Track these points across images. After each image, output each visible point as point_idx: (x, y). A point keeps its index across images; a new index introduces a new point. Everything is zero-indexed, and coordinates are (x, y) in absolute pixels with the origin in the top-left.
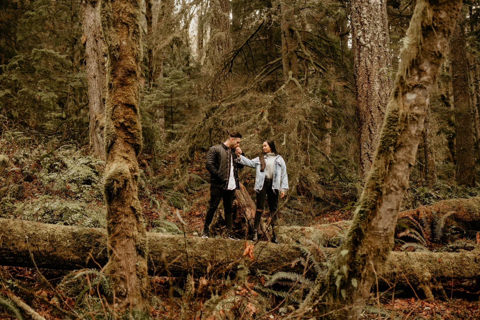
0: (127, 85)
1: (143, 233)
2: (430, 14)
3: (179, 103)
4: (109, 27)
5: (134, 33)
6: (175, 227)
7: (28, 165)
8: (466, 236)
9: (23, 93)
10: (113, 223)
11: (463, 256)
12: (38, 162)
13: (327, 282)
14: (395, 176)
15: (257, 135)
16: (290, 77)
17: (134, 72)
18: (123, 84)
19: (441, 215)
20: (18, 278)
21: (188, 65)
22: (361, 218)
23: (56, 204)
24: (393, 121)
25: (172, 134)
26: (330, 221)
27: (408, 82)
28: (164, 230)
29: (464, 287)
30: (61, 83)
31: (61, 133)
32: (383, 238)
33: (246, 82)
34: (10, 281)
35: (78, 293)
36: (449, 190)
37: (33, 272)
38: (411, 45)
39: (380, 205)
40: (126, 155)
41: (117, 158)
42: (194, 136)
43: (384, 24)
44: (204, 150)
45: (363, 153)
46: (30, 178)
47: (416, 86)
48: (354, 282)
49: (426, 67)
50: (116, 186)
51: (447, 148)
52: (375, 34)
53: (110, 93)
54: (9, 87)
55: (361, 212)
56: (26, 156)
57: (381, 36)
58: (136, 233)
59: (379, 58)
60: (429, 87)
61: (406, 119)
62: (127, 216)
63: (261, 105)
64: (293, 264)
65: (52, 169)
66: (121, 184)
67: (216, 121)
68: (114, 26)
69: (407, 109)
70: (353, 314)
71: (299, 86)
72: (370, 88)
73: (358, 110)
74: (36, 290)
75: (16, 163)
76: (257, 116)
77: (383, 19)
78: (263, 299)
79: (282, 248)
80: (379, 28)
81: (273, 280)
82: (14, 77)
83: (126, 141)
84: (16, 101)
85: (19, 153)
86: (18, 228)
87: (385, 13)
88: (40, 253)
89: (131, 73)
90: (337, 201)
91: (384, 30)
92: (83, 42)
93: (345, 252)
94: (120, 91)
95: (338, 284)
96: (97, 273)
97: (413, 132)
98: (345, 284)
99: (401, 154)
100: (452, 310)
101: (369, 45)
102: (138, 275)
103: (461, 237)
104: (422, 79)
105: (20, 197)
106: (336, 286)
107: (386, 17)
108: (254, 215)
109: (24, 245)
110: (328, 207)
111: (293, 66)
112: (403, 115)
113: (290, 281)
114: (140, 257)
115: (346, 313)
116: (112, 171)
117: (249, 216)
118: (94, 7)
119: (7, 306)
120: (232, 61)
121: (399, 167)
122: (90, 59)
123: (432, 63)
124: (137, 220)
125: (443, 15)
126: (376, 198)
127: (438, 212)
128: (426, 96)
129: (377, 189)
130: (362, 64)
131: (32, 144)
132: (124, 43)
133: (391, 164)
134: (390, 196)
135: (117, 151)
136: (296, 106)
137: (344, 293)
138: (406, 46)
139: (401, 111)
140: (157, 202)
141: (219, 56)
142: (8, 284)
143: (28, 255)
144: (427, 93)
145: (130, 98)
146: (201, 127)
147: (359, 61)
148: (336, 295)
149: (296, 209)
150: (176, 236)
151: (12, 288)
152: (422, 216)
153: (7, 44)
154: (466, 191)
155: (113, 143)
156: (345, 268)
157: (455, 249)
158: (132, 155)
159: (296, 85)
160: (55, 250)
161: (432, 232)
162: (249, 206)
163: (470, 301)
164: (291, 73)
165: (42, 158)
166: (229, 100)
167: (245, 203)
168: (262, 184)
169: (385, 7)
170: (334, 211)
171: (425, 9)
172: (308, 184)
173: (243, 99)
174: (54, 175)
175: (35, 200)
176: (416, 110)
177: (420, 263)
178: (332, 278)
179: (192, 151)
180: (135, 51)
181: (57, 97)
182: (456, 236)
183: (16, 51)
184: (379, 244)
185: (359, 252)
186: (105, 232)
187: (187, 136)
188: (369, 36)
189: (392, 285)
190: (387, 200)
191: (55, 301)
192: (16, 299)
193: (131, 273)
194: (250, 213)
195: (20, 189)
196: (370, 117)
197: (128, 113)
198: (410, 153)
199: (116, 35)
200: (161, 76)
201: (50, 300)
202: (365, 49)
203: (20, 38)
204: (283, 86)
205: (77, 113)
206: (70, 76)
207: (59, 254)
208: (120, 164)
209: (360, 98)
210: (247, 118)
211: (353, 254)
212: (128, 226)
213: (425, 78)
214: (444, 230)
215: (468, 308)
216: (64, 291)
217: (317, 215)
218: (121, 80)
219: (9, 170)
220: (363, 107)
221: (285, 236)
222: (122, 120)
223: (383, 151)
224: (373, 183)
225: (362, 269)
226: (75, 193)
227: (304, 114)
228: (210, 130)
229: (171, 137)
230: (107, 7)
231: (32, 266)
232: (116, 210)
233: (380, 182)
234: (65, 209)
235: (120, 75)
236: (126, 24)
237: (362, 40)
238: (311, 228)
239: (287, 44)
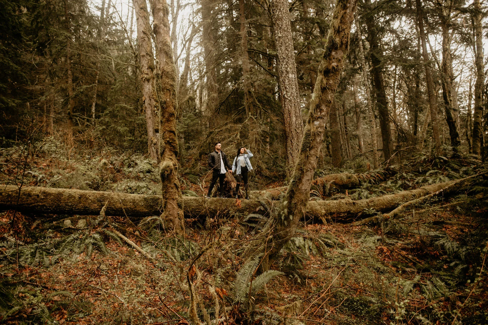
0: (170, 121)
1: (181, 197)
2: (325, 81)
3: (192, 131)
4: (160, 92)
5: (173, 94)
6: (194, 193)
7: (117, 164)
8: (340, 192)
9: (112, 128)
10: (165, 192)
11: (340, 202)
12: (122, 162)
13: (277, 217)
14: (310, 163)
15: (235, 146)
16: (250, 115)
17: (174, 114)
18: (168, 120)
19: (328, 182)
20: (117, 222)
21: (195, 111)
22: (293, 185)
23: (133, 184)
24: (308, 135)
25: (189, 146)
26: (273, 188)
27: (315, 116)
28: (189, 195)
29: (341, 217)
30: (131, 122)
31: (132, 148)
32: (304, 194)
33: (227, 119)
34: (113, 224)
35: (149, 229)
36: (330, 170)
37: (124, 219)
38: (316, 97)
39: (303, 178)
40: (171, 157)
41: (166, 159)
42: (201, 147)
43: (296, 87)
44: (206, 154)
45: (288, 153)
46: (119, 171)
47: (319, 117)
48: (291, 217)
49: (324, 108)
50: (166, 173)
51: (326, 149)
52: (292, 93)
53: (161, 125)
54: (104, 125)
55: (293, 181)
56: (116, 160)
57: (295, 94)
58: (177, 197)
59: (295, 105)
60: (325, 118)
61: (315, 134)
62: (172, 188)
63: (236, 130)
64: (257, 209)
65: (129, 166)
66: (169, 172)
67: (212, 139)
68: (163, 91)
69: (315, 129)
70: (290, 233)
71: (255, 120)
72: (290, 120)
73: (284, 131)
74: (127, 228)
75: (111, 163)
76: (234, 136)
77: (296, 85)
78: (243, 228)
79: (251, 202)
80: (294, 90)
81: (247, 218)
82: (107, 120)
83: (170, 150)
84: (108, 132)
85: (112, 158)
86: (116, 197)
87: (296, 82)
88: (128, 209)
89: (172, 115)
90: (276, 177)
91: (297, 91)
92: (143, 100)
93: (286, 203)
94: (166, 124)
95: (283, 218)
96: (158, 218)
97: (318, 140)
98: (287, 218)
99: (312, 152)
100: (336, 228)
101: (289, 98)
102: (179, 218)
103: (338, 193)
104: (322, 114)
105: (114, 181)
106: (282, 219)
107: (297, 84)
108: (235, 186)
109: (119, 205)
110: (271, 181)
111: (251, 110)
112: (313, 132)
113: (256, 218)
114: (180, 209)
115: (287, 232)
116: (164, 165)
117: (233, 186)
118: (149, 82)
119: (114, 237)
120: (219, 108)
121: (312, 158)
122: (148, 109)
123: (326, 106)
124: (178, 190)
125: (331, 82)
126: (301, 174)
127: (326, 181)
128: (324, 123)
129: (301, 170)
130: (286, 108)
131: (118, 154)
132: (168, 99)
133: (308, 157)
134: (307, 173)
135: (166, 155)
136: (254, 130)
137: (286, 223)
138: (313, 98)
139: (312, 130)
140: (184, 181)
141: (213, 106)
142: (113, 225)
143: (122, 210)
144: (324, 121)
145: (172, 128)
146: (205, 142)
147: (285, 107)
148: (282, 224)
149: (255, 182)
150: (197, 198)
151: (115, 227)
152: (319, 183)
153: (102, 103)
154: (338, 170)
155: (164, 151)
156: (286, 210)
157: (335, 199)
158: (174, 157)
159: (253, 120)
160: (136, 207)
161: (324, 191)
162: (233, 181)
163: (344, 224)
164: (250, 113)
165: (124, 161)
166: (219, 128)
167: (231, 180)
168: (240, 170)
169: (296, 80)
170: (275, 182)
171: (322, 79)
172: (262, 169)
173: (226, 127)
174: (131, 169)
175: (122, 182)
176: (319, 130)
177: (319, 206)
178: (280, 215)
179: (201, 155)
180: (174, 104)
181: (128, 129)
182: (335, 192)
183: (108, 107)
184: (302, 197)
185: (293, 202)
186: (161, 197)
187: (198, 147)
188: (289, 94)
189: (312, 217)
190: (306, 175)
191: (137, 233)
192: (118, 233)
193: (176, 218)
194: (234, 185)
195: (114, 177)
196: (291, 134)
197: (171, 136)
198: (317, 151)
199: (163, 96)
200: (182, 117)
201: (135, 232)
202: (288, 100)
203: (109, 99)
204: (247, 120)
205: (141, 137)
206: (136, 118)
207: (138, 209)
208: (168, 162)
209: (286, 125)
210: (229, 137)
211: (290, 203)
212: (173, 193)
213: (323, 113)
214: (330, 190)
215: (344, 227)
216: (141, 228)
217: (266, 185)
218: (167, 119)
219: (108, 167)
220: (288, 130)
221: (251, 196)
222: (168, 139)
223: (304, 150)
224: (299, 167)
225: (295, 210)
226: (143, 178)
227: (258, 134)
228: (210, 143)
229: (189, 148)
230: (159, 82)
231: (124, 215)
232: (167, 186)
233: (302, 166)
234: (138, 186)
235: (166, 116)
236: (169, 90)
237: (286, 96)
238: (264, 191)
239: (247, 99)
